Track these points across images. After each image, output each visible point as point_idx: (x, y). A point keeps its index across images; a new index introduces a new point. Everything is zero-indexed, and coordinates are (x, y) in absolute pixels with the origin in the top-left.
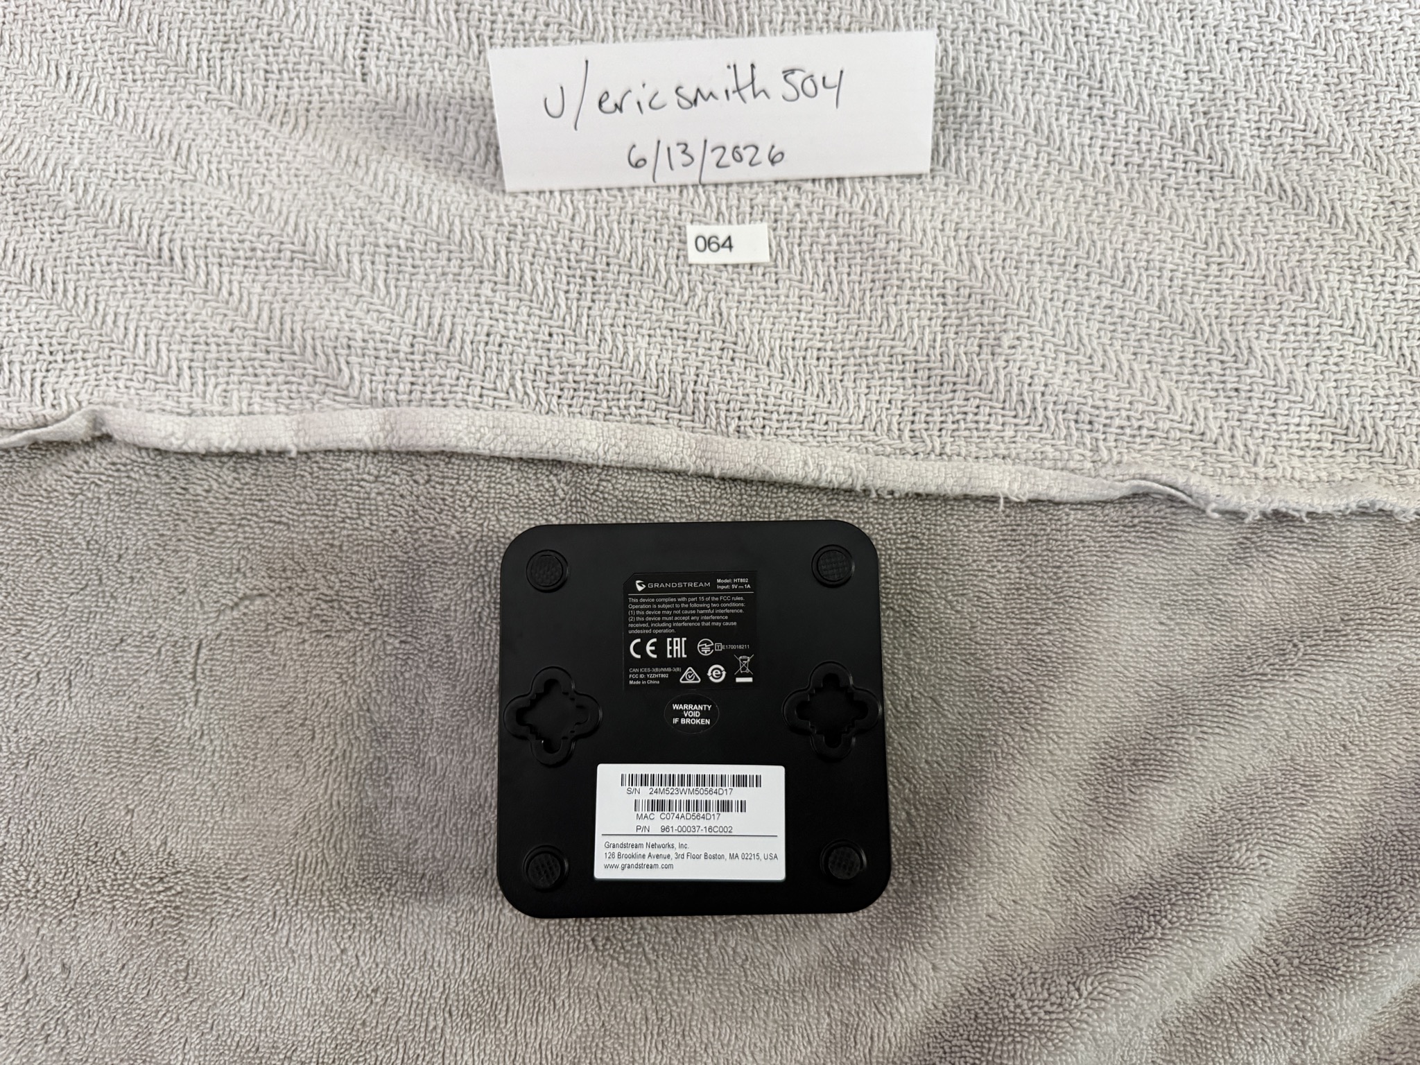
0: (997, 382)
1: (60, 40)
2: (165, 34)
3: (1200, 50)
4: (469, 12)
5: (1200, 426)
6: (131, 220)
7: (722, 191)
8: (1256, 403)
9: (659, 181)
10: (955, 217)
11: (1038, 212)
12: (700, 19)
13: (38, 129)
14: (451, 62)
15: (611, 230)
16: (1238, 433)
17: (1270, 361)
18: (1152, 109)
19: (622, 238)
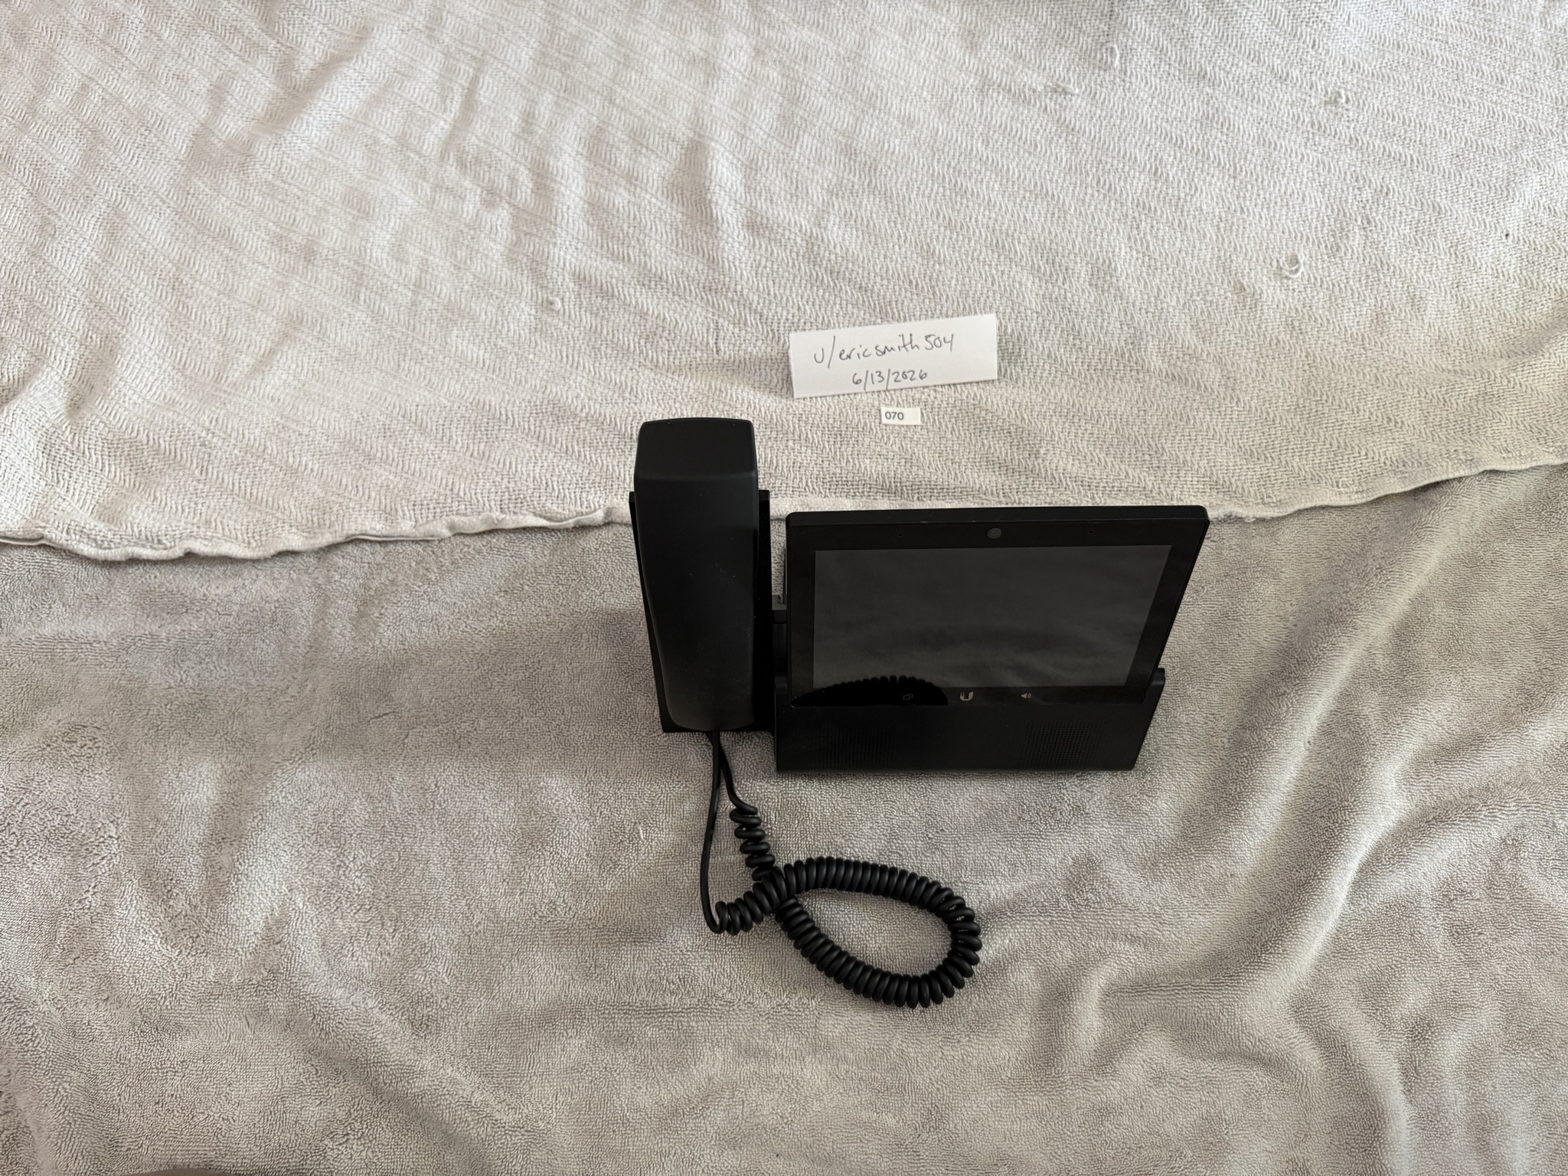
0: (1040, 469)
1: (560, 340)
2: (616, 335)
3: (1126, 314)
4: (767, 319)
5: (1142, 484)
6: (615, 421)
7: (898, 393)
8: (1168, 472)
9: (868, 390)
10: (1012, 397)
11: (1053, 393)
12: (879, 316)
13: (557, 381)
14: (759, 343)
15: (847, 414)
16: (1162, 486)
17: (1173, 453)
18: (1105, 344)
19: (853, 416)
